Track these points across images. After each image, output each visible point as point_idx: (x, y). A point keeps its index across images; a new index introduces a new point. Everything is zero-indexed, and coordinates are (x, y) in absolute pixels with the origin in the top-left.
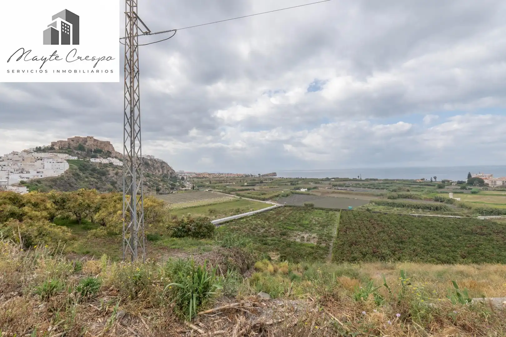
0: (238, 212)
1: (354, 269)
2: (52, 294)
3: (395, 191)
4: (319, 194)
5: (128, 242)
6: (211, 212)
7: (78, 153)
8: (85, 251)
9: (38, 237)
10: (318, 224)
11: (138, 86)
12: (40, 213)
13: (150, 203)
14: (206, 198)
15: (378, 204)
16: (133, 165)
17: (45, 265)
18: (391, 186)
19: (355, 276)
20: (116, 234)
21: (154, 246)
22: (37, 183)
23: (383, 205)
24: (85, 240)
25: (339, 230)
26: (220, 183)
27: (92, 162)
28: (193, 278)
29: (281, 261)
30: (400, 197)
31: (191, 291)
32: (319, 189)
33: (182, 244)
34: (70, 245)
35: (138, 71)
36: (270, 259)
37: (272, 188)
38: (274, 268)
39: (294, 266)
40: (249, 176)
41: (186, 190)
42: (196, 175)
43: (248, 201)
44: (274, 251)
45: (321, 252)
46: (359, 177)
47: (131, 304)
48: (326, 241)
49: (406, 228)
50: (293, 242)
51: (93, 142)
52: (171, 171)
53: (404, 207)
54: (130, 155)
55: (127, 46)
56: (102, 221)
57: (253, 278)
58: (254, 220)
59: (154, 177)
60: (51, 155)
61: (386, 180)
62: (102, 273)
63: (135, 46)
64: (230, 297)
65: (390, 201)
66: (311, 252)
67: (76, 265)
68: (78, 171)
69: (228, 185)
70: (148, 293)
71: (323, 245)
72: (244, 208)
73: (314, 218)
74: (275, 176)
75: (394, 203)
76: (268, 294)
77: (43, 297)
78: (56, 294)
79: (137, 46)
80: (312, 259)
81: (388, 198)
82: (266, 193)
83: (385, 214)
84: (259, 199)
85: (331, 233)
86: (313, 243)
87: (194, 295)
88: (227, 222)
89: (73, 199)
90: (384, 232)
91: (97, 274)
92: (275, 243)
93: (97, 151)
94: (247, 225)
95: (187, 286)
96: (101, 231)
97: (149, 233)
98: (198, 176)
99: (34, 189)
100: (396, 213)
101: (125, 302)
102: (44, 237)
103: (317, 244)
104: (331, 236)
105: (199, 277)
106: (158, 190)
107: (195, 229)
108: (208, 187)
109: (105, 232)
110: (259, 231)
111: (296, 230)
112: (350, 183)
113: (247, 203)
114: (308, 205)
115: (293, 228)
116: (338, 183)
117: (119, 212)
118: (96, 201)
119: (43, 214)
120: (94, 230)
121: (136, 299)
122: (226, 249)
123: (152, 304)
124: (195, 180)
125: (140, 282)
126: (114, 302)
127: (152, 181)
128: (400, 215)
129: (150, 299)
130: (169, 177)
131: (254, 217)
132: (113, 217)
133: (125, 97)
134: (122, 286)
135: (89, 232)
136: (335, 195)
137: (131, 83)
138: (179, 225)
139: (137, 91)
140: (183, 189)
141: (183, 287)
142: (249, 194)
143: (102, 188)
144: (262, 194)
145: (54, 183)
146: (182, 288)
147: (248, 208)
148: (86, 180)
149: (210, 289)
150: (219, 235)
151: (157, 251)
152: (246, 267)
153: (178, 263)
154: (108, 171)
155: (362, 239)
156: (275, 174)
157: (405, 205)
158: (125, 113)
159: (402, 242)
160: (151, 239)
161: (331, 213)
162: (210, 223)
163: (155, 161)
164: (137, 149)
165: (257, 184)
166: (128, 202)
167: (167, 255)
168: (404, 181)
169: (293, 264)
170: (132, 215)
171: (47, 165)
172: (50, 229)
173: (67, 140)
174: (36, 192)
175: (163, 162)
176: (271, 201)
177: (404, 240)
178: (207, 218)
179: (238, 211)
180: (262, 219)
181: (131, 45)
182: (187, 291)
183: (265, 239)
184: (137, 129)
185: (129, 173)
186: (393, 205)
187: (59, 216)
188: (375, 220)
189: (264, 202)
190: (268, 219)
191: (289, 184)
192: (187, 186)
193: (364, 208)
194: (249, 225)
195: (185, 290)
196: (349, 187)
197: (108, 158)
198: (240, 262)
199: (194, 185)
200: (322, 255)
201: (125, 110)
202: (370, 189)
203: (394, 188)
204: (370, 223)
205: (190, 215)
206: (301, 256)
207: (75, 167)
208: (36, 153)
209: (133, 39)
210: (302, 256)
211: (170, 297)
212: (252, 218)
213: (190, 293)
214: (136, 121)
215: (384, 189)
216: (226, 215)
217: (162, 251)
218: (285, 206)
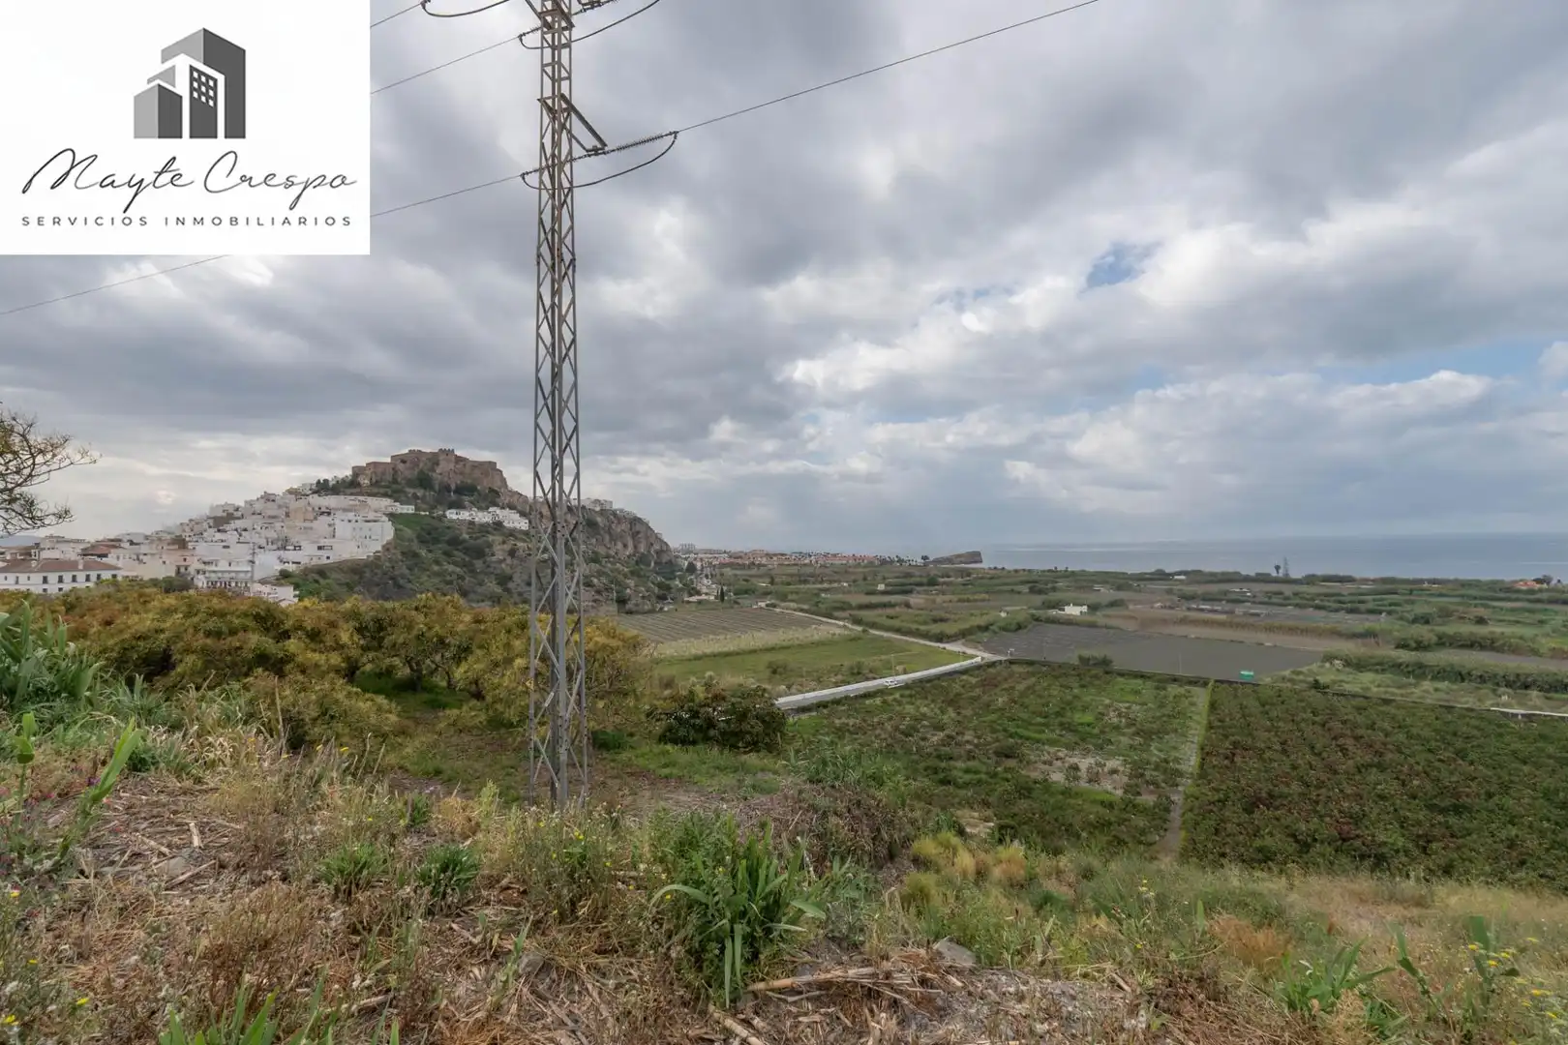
0: (857, 674)
1: (1266, 892)
2: (357, 885)
3: (1426, 620)
4: (1131, 626)
5: (543, 750)
6: (774, 672)
7: (415, 497)
8: (430, 766)
9: (319, 721)
10: (1128, 726)
11: (573, 302)
12: (324, 657)
13: (601, 640)
14: (760, 630)
15: (1358, 665)
16: (559, 527)
17: (340, 802)
18: (1408, 602)
19: (1269, 916)
20: (511, 725)
21: (612, 764)
22: (317, 577)
23: (1377, 671)
24: (431, 738)
25: (1207, 749)
26: (802, 582)
27: (452, 521)
28: (734, 876)
29: (1000, 841)
30: (1443, 642)
31: (728, 915)
32: (1131, 607)
33: (692, 765)
34: (393, 748)
35: (573, 261)
36: (961, 832)
37: (968, 601)
38: (977, 863)
39: (1044, 862)
40: (892, 562)
41: (700, 602)
42: (730, 557)
43: (888, 640)
44: (975, 806)
45: (1140, 822)
46: (1281, 571)
47: (559, 936)
48: (1157, 786)
49: (1472, 756)
50: (1039, 783)
51: (452, 466)
52: (657, 547)
53: (1463, 680)
54: (550, 500)
55: (544, 192)
56: (474, 687)
57: (906, 890)
58: (908, 703)
59: (613, 564)
60: (351, 503)
61: (1384, 581)
62: (480, 836)
63: (566, 191)
64: (845, 945)
65: (1405, 656)
66: (1102, 821)
67: (415, 808)
68: (415, 546)
69: (826, 590)
70: (605, 907)
71: (1148, 799)
72: (877, 664)
73: (1115, 703)
74: (976, 562)
75: (1421, 666)
76: (970, 949)
77: (337, 889)
78: (369, 885)
79: (570, 189)
80: (1109, 843)
81: (1398, 647)
82: (948, 616)
83: (1386, 702)
84: (926, 636)
85: (1177, 760)
86: (1109, 788)
87: (738, 927)
88: (822, 705)
89: (403, 623)
90: (1381, 767)
91: (467, 837)
92: (979, 781)
93: (462, 490)
94: (885, 716)
95: (717, 898)
96: (471, 713)
97: (597, 728)
98: (737, 561)
99: (311, 593)
100: (1429, 701)
101: (542, 926)
102: (334, 724)
103: (1126, 792)
104: (1177, 770)
105: (753, 873)
106: (622, 601)
107: (727, 722)
108: (766, 594)
109: (483, 717)
110: (924, 739)
111: (1052, 743)
112: (1247, 590)
113: (889, 647)
114: (1091, 662)
115: (1037, 736)
116: (1200, 589)
117: (519, 662)
118: (460, 627)
119: (333, 661)
120: (456, 712)
121: (572, 922)
122: (823, 788)
123: (615, 941)
124: (728, 571)
125: (582, 872)
126: (514, 924)
127: (608, 575)
128: (1449, 709)
129: (609, 924)
130: (653, 564)
131: (907, 692)
132: (503, 675)
133: (538, 335)
134: (534, 878)
135: (441, 714)
136: (1193, 632)
137: (553, 295)
138: (682, 707)
139: (569, 319)
140: (691, 599)
141: (704, 901)
142: (892, 618)
143: (475, 592)
144: (935, 621)
145: (357, 577)
146: (701, 904)
147: (889, 662)
148: (436, 568)
149: (784, 915)
150: (798, 744)
151: (618, 781)
152: (883, 852)
153: (690, 824)
154: (490, 545)
155: (1296, 787)
156: (975, 557)
157: (1469, 674)
158: (538, 382)
159: (1458, 810)
160: (602, 743)
161: (1173, 690)
162: (773, 705)
163: (616, 516)
164: (568, 481)
165: (918, 588)
166: (544, 634)
167: (648, 794)
168: (1464, 584)
169: (1043, 855)
170: (553, 672)
171: (343, 529)
172: (347, 702)
173: (389, 460)
174: (315, 599)
175: (635, 521)
176: (964, 644)
177: (1464, 800)
178: (764, 690)
179: (855, 671)
180: (933, 701)
181: (554, 189)
182: (717, 914)
183: (943, 765)
184: (569, 425)
185: (546, 550)
186: (1419, 671)
187: (368, 667)
188: (1344, 722)
189: (941, 645)
190: (953, 702)
191: (1025, 589)
192: (704, 590)
193: (1301, 677)
194: (891, 719)
195: (711, 911)
196: (1243, 602)
197: (491, 509)
198: (866, 834)
199: (725, 588)
200: (1143, 832)
201: (538, 371)
202: (1323, 613)
203: (1420, 609)
204: (1327, 735)
205: (711, 677)
206: (1067, 830)
207: (408, 532)
208: (316, 496)
209: (561, 170)
210: (1071, 832)
211: (665, 926)
212: (902, 696)
213: (724, 921)
214: (567, 402)
215: (1380, 613)
216: (821, 683)
217: (630, 780)
218: (1011, 662)
